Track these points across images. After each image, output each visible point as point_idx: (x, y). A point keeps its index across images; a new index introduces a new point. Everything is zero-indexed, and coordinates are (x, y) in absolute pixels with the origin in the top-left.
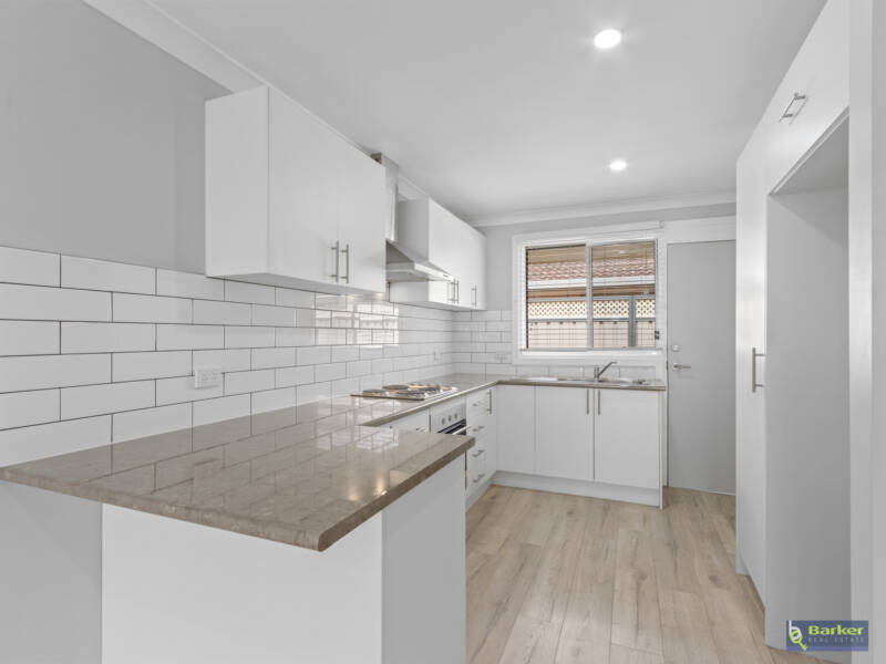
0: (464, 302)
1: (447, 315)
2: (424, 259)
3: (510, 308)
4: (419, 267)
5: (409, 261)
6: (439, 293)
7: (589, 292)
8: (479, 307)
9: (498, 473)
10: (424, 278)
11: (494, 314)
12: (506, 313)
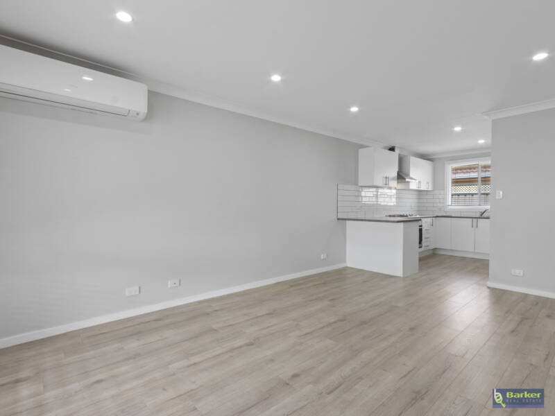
0: (423, 188)
1: (416, 193)
2: (408, 175)
3: (444, 190)
4: (407, 180)
5: (405, 179)
6: (413, 186)
7: (479, 180)
8: (430, 189)
9: (436, 249)
10: (409, 182)
11: (436, 192)
12: (442, 192)
